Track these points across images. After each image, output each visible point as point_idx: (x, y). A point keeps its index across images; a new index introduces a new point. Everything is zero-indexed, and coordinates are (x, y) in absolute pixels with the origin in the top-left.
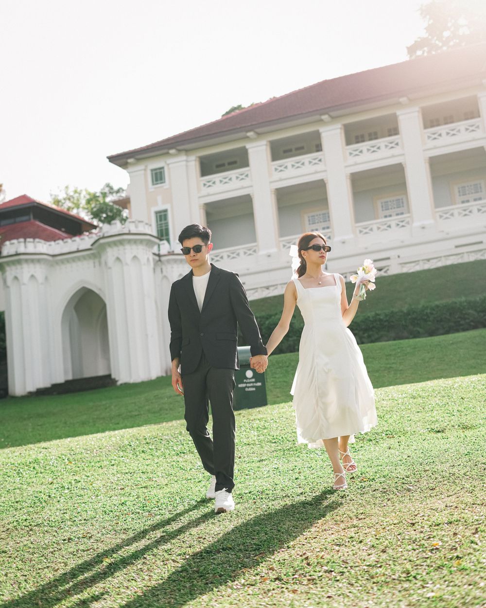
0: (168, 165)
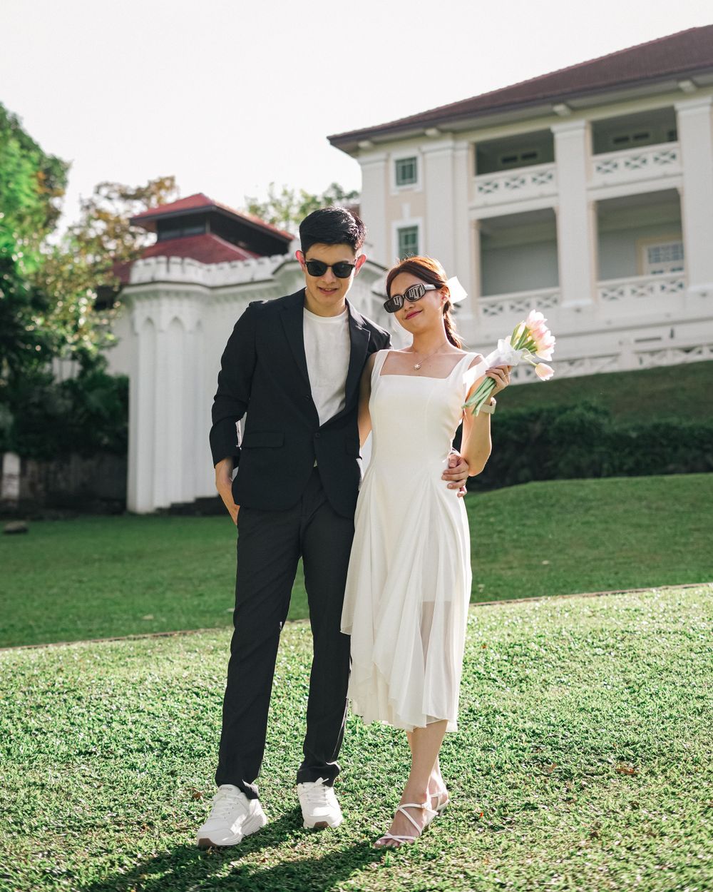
0: (423, 154)
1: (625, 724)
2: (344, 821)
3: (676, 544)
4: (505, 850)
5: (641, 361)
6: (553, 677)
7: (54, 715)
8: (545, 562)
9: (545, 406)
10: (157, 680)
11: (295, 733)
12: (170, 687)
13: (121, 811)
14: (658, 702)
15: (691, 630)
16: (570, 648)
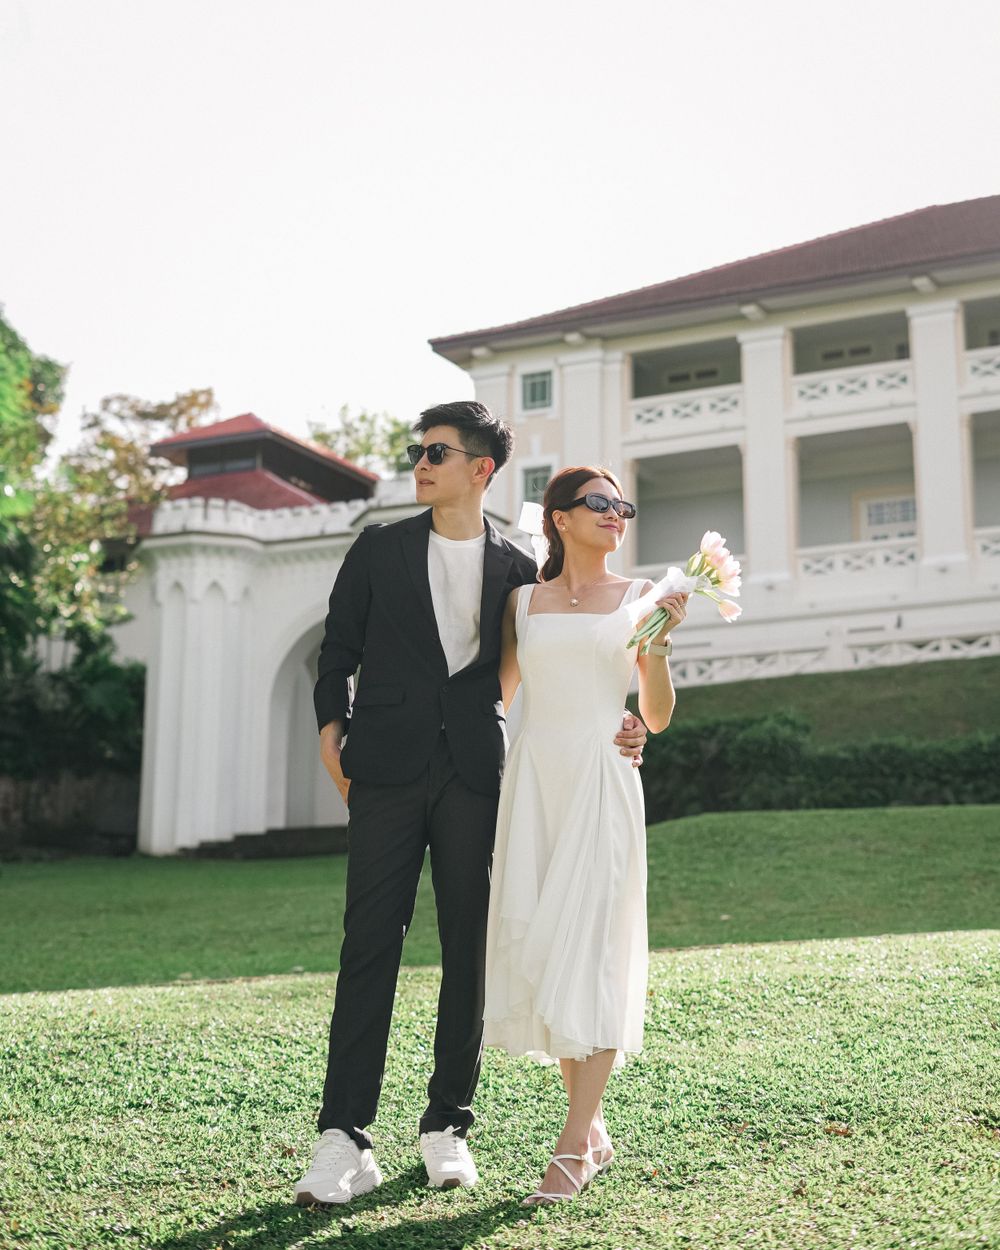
0: (561, 367)
1: (836, 1082)
2: (481, 1180)
3: (901, 896)
4: (686, 1208)
5: (856, 660)
6: (743, 1029)
7: (91, 1063)
8: (725, 917)
9: (722, 718)
10: (223, 1025)
11: (410, 1087)
12: (241, 1034)
13: (193, 1168)
14: (878, 1057)
15: (922, 978)
16: (764, 997)
